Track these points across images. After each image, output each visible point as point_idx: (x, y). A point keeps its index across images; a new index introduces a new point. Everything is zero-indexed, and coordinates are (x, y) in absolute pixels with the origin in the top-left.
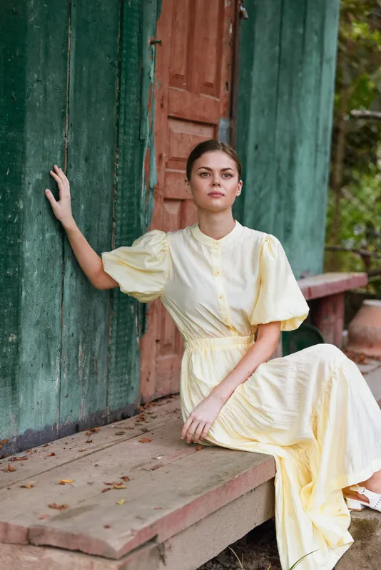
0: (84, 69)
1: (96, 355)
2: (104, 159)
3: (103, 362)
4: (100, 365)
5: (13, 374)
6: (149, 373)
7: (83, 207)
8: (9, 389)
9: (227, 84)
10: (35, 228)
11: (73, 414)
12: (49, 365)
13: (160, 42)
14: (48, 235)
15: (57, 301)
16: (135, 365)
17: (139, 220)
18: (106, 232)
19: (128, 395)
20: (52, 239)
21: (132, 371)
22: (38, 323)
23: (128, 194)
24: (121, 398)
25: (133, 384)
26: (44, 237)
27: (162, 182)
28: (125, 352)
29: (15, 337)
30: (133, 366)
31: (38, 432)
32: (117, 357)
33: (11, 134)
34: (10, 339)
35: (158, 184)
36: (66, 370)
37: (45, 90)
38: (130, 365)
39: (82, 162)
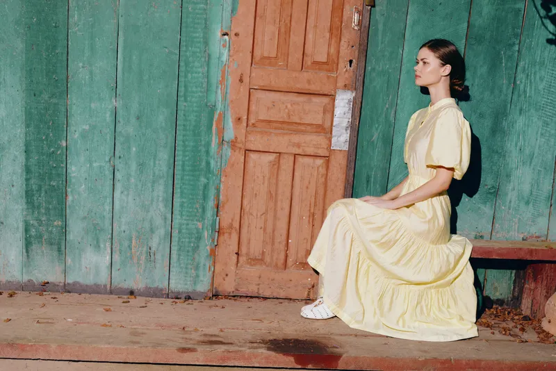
0: (134, 57)
1: (153, 249)
2: (161, 118)
3: (163, 256)
4: (158, 256)
5: (59, 244)
6: (227, 275)
7: (134, 149)
8: (55, 253)
9: (351, 62)
10: (82, 159)
11: (127, 282)
12: (97, 247)
13: (236, 35)
14: (95, 165)
15: (108, 207)
16: (204, 265)
17: (208, 164)
18: (165, 169)
19: (195, 284)
20: (100, 167)
21: (201, 268)
22: (85, 218)
23: (192, 144)
24: (186, 284)
25: (201, 278)
26: (91, 165)
27: (241, 138)
28: (190, 254)
29: (60, 223)
30: (202, 265)
31: (87, 286)
32: (179, 255)
33: (54, 101)
34: (56, 223)
35: (236, 138)
36: (118, 252)
37: (91, 73)
38: (198, 264)
39: (133, 120)
